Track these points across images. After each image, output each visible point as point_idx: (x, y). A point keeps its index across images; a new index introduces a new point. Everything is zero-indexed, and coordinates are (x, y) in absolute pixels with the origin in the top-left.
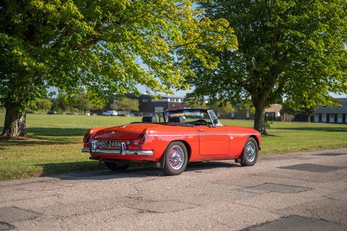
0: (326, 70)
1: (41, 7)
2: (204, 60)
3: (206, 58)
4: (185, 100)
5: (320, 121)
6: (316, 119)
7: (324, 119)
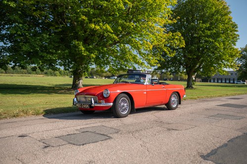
0: (224, 57)
1: (93, 27)
2: (168, 53)
3: (169, 51)
4: (153, 72)
5: (214, 82)
6: (212, 81)
7: (216, 81)
